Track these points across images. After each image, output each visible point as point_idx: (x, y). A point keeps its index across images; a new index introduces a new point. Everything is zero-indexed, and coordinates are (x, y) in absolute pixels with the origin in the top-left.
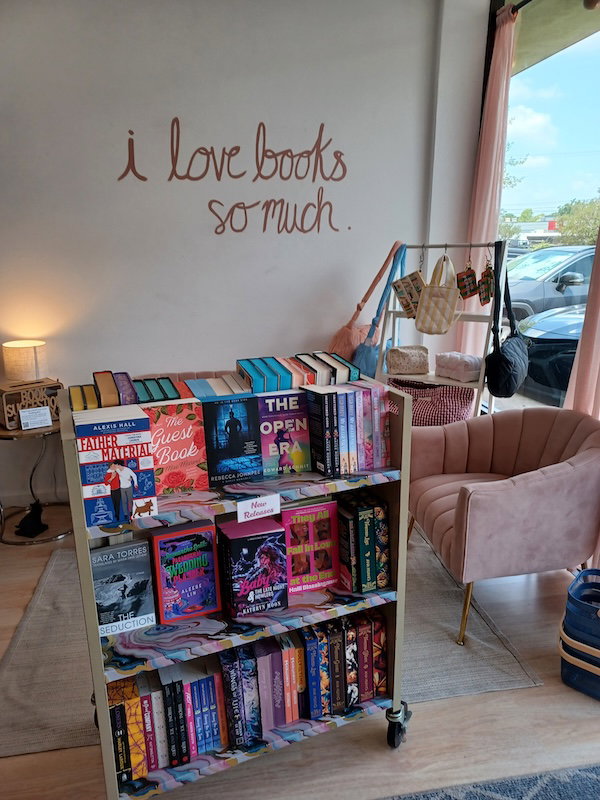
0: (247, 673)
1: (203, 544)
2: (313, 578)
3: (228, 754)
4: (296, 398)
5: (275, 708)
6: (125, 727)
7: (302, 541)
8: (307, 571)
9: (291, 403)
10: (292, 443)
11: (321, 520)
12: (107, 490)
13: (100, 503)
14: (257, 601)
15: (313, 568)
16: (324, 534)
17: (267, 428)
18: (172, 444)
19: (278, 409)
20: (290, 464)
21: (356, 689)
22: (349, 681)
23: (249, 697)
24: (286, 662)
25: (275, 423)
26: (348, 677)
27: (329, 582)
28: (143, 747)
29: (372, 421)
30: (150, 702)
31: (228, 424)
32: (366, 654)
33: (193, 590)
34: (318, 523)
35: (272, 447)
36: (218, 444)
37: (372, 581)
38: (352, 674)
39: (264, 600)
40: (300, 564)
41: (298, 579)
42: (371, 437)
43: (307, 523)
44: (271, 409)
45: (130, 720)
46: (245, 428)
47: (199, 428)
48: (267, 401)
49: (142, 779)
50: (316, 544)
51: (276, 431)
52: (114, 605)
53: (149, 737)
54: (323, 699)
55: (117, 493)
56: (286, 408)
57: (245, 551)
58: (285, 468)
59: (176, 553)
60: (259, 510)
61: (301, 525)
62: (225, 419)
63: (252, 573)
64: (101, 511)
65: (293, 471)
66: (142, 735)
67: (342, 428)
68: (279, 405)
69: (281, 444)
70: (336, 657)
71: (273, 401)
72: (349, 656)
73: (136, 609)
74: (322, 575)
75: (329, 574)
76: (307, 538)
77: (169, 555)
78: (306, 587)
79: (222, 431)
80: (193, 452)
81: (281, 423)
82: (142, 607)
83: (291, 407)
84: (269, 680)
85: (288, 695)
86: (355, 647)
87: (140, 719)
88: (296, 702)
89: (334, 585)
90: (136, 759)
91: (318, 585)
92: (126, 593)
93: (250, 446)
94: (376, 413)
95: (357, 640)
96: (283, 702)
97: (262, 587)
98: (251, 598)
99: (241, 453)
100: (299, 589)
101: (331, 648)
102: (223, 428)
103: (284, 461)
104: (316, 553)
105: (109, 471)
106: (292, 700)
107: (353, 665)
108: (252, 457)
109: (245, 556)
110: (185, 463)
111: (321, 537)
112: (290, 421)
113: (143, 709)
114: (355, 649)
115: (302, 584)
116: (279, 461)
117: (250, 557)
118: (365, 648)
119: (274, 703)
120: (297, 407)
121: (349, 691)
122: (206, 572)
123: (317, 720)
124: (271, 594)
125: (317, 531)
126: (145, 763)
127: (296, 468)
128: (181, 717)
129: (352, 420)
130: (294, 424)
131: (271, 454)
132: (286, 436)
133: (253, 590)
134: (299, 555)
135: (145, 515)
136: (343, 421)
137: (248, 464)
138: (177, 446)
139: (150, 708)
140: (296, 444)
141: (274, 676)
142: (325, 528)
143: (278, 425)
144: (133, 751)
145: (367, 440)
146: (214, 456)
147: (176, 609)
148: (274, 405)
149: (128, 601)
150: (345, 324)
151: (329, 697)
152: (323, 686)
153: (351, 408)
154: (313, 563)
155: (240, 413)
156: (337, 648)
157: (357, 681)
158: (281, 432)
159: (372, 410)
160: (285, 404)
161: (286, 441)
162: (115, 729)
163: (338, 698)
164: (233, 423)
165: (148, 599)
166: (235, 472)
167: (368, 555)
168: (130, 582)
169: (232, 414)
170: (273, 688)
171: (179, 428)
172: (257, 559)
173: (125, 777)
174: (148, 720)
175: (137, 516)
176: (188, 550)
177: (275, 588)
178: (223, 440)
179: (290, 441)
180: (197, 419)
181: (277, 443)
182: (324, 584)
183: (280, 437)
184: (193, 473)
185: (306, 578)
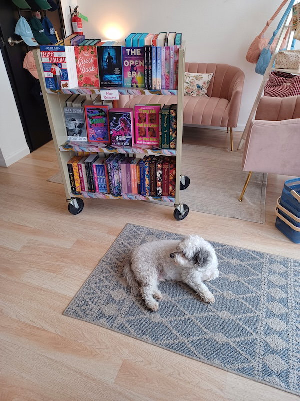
0: (115, 168)
1: (103, 114)
2: (148, 140)
3: (108, 195)
4: (140, 49)
5: (128, 187)
6: (73, 172)
7: (143, 121)
8: (145, 136)
9: (138, 52)
10: (137, 73)
11: (152, 114)
12: (52, 75)
13: (50, 80)
14: (120, 141)
15: (148, 135)
16: (153, 121)
17: (128, 63)
18: (86, 64)
19: (132, 54)
20: (136, 83)
21: (161, 190)
22: (158, 185)
23: (116, 177)
24: (132, 170)
25: (131, 61)
26: (158, 184)
27: (155, 143)
28: (80, 181)
29: (170, 64)
30: (81, 167)
31: (108, 58)
32: (166, 177)
33: (100, 131)
34: (151, 115)
35: (129, 73)
36: (104, 67)
37: (167, 144)
38: (160, 183)
39: (123, 141)
40: (142, 132)
41: (141, 138)
42: (169, 72)
43: (146, 114)
44: (129, 54)
45: (75, 171)
46: (115, 61)
47: (95, 58)
48: (127, 50)
49: (79, 192)
50: (149, 124)
51: (131, 65)
52: (73, 130)
53: (81, 179)
54: (147, 189)
55: (55, 76)
56: (135, 54)
57: (115, 118)
58: (134, 84)
59: (93, 115)
60: (110, 96)
61: (143, 114)
62: (106, 56)
63: (118, 128)
64: (51, 83)
65: (137, 86)
66: (79, 177)
67: (154, 65)
68: (132, 52)
69: (133, 72)
70: (152, 173)
71: (130, 50)
72: (158, 175)
73: (80, 133)
74: (152, 139)
75: (155, 140)
76: (145, 121)
77: (91, 115)
78: (144, 143)
79: (105, 61)
80: (93, 69)
81: (133, 61)
82: (83, 133)
83: (138, 54)
84: (126, 175)
85: (133, 183)
86: (161, 172)
87: (78, 171)
88: (137, 187)
89: (157, 145)
90: (78, 185)
91: (150, 143)
92: (77, 126)
93: (117, 70)
94: (172, 59)
95: (162, 169)
96: (131, 185)
97: (122, 135)
98: (117, 138)
99: (113, 73)
100: (141, 143)
101: (150, 169)
102: (106, 59)
103: (134, 81)
104: (149, 129)
105: (52, 67)
106: (135, 186)
107: (160, 180)
108: (118, 76)
109: (115, 120)
110: (91, 73)
111: (152, 122)
112: (137, 61)
113: (79, 169)
114: (161, 173)
115: (142, 141)
116: (132, 81)
117: (117, 121)
118: (166, 174)
119: (128, 184)
120: (140, 54)
121: (158, 190)
122: (105, 126)
123: (143, 196)
124: (125, 139)
125: (150, 118)
126: (80, 187)
127: (139, 85)
128: (91, 175)
129: (159, 61)
130: (139, 63)
131: (129, 76)
132: (135, 68)
133: (119, 136)
134: (142, 128)
135: (66, 88)
136: (154, 61)
137: (116, 78)
138: (88, 65)
139: (81, 169)
140: (139, 73)
141: (127, 173)
142: (154, 118)
143: (132, 63)
144: (76, 182)
145: (167, 74)
146: (102, 72)
147: (94, 137)
148: (130, 52)
149: (77, 130)
150: (258, 35)
151: (149, 189)
152: (147, 184)
153: (159, 55)
154: (148, 133)
155: (113, 53)
156: (153, 170)
157: (162, 187)
158: (133, 66)
159: (170, 57)
160: (135, 52)
161: (135, 71)
162: (69, 172)
163: (153, 191)
164: (110, 58)
165: (84, 131)
166: (111, 81)
167: (166, 132)
168: (78, 123)
169: (109, 53)
170: (127, 178)
171: (88, 57)
172: (120, 123)
173: (74, 189)
174: (81, 173)
175: (63, 88)
176: (98, 114)
177: (127, 137)
178: (105, 65)
179: (136, 71)
180: (95, 54)
181: (131, 71)
182: (152, 144)
183: (133, 68)
184: (94, 79)
185: (145, 139)
